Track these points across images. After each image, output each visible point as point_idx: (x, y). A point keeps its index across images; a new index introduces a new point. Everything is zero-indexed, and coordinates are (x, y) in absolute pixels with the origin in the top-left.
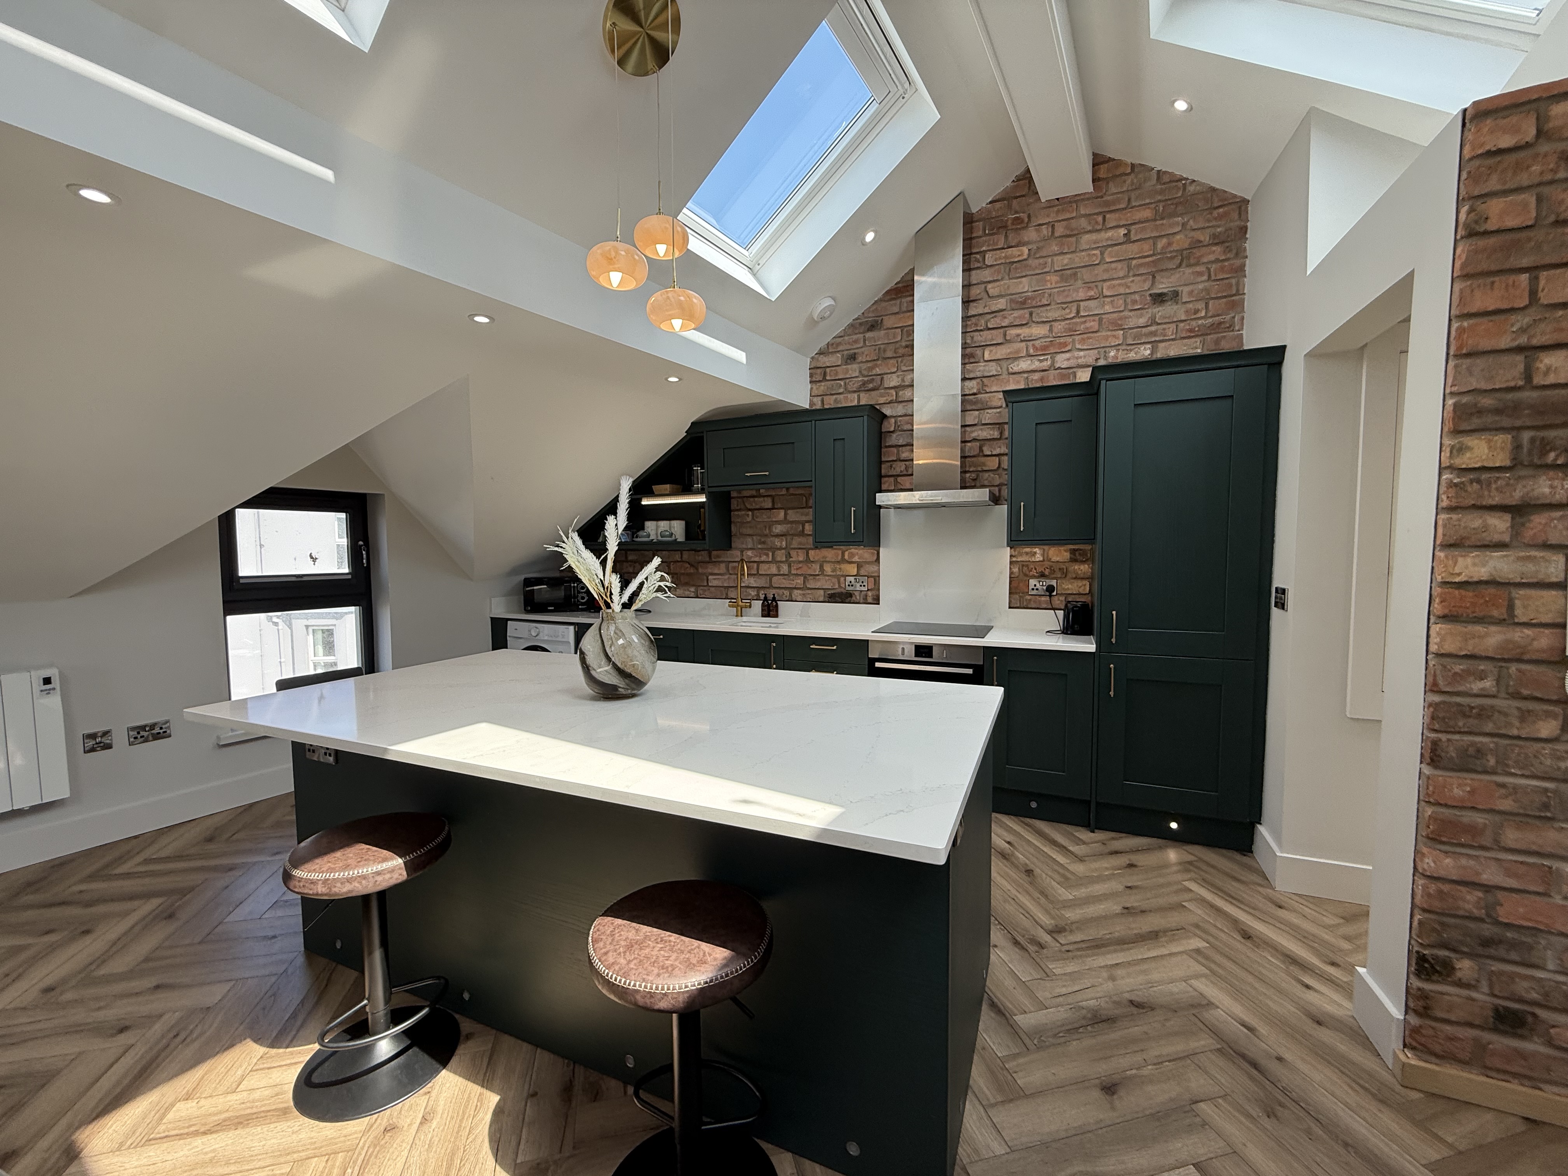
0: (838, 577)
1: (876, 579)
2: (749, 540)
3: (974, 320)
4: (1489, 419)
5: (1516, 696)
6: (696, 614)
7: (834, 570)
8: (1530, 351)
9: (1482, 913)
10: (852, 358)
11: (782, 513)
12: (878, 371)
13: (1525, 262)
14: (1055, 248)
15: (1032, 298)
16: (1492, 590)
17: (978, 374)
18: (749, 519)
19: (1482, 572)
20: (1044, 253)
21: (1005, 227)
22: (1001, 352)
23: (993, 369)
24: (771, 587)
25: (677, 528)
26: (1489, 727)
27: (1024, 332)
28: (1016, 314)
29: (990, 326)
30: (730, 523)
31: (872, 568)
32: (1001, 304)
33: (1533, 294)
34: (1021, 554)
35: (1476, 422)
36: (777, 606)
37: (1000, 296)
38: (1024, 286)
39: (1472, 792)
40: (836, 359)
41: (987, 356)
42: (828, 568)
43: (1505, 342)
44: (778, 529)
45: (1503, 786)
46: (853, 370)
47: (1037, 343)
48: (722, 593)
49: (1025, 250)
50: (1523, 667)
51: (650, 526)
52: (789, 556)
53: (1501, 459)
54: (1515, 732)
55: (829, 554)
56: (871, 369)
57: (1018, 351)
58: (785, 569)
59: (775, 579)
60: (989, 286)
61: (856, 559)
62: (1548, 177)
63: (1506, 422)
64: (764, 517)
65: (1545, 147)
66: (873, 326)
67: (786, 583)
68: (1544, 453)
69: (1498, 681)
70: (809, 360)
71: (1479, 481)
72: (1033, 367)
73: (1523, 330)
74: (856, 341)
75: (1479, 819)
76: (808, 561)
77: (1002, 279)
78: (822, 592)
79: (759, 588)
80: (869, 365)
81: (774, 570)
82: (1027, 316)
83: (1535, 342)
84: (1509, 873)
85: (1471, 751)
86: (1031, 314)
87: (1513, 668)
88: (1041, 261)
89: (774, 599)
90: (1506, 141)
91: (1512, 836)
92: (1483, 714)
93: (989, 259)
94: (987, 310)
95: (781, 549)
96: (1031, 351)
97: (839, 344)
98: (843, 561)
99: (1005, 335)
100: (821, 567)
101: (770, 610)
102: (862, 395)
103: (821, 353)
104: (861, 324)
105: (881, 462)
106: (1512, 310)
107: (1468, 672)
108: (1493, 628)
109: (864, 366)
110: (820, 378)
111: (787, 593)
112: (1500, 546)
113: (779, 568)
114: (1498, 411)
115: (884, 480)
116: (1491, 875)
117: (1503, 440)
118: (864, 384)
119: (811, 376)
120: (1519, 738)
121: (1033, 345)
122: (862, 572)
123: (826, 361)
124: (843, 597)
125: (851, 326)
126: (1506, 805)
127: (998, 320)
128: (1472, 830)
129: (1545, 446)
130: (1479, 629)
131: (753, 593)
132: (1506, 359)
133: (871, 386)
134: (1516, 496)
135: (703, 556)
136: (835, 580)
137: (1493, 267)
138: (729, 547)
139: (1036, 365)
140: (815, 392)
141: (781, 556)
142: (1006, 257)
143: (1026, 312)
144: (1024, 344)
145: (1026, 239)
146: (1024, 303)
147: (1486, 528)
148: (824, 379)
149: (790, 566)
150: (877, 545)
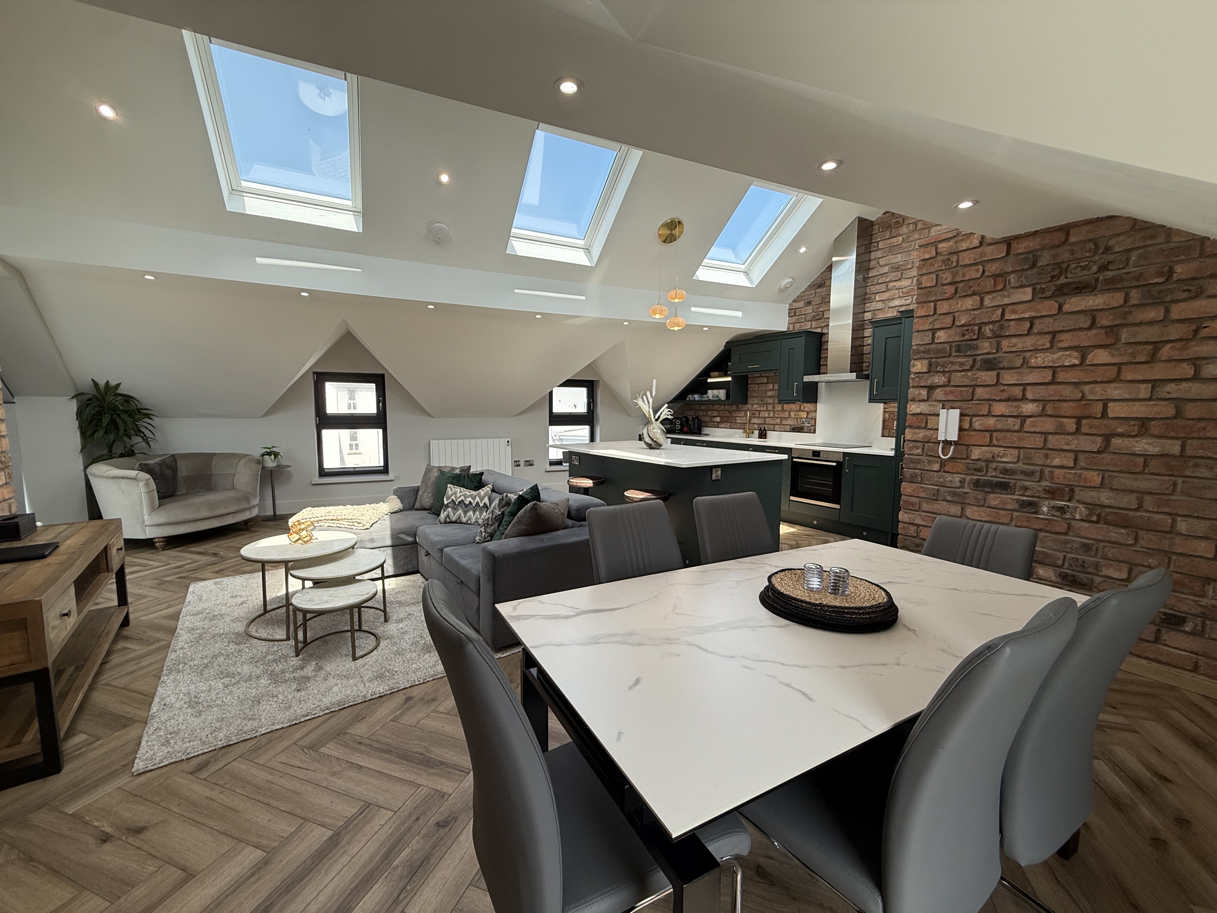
0: (797, 419)
1: (815, 420)
2: (756, 399)
3: (871, 279)
4: (922, 355)
5: (927, 455)
6: (730, 436)
7: (795, 415)
8: (934, 331)
9: (915, 535)
10: (809, 303)
11: (771, 386)
12: (821, 309)
13: (933, 299)
14: (917, 236)
15: (902, 265)
16: (921, 417)
17: (872, 309)
18: (756, 388)
19: (918, 411)
20: (911, 239)
21: (890, 227)
22: (885, 296)
23: (880, 305)
24: (765, 423)
25: (721, 394)
26: (919, 467)
27: (898, 284)
28: (894, 274)
29: (879, 282)
30: (747, 390)
31: (813, 414)
32: (886, 269)
33: (935, 309)
34: (890, 407)
35: (918, 356)
36: (766, 433)
37: (885, 265)
38: (899, 259)
39: (913, 490)
40: (801, 304)
41: (877, 299)
42: (792, 414)
43: (926, 328)
44: (770, 394)
45: (922, 488)
46: (809, 309)
47: (904, 290)
48: (742, 426)
49: (901, 239)
50: (930, 444)
51: (710, 392)
52: (774, 407)
53: (925, 370)
54: (926, 468)
55: (793, 407)
56: (817, 308)
57: (894, 295)
58: (772, 414)
59: (767, 419)
60: (880, 260)
61: (806, 409)
62: (940, 268)
63: (927, 356)
64: (763, 387)
65: (939, 258)
66: (820, 286)
67: (772, 422)
68: (937, 367)
69: (923, 449)
70: (788, 305)
71: (918, 377)
72: (901, 304)
73: (931, 323)
74: (811, 294)
75: (914, 500)
76: (783, 410)
77: (888, 255)
78: (789, 427)
79: (759, 424)
80: (817, 306)
81: (767, 415)
83: (935, 327)
84: (923, 520)
85: (914, 475)
86: (902, 274)
87: (927, 445)
88: (909, 244)
89: (765, 430)
90: (927, 256)
91: (925, 507)
92: (918, 462)
93: (881, 245)
94: (878, 273)
95: (770, 404)
96: (901, 295)
97: (803, 296)
98: (800, 410)
99: (887, 286)
100: (789, 413)
101: (763, 435)
102: (813, 322)
103: (794, 301)
104: (814, 285)
105: (820, 358)
106: (929, 316)
107: (914, 446)
108: (922, 431)
109: (815, 307)
110: (793, 314)
111: (772, 427)
112: (923, 401)
113: (769, 414)
114: (924, 352)
115: (822, 367)
116: (918, 521)
117: (925, 362)
118: (814, 316)
119: (789, 313)
120: (927, 470)
121: (902, 292)
122: (809, 416)
123: (797, 305)
124: (798, 429)
125: (810, 286)
126: (923, 495)
127: (884, 278)
128: (913, 504)
129: (937, 364)
130: (918, 431)
131: (756, 426)
132: (927, 333)
133: (817, 317)
134: (929, 383)
135: (734, 407)
136: (795, 420)
137: (924, 300)
138: (746, 403)
139: (903, 302)
140: (791, 322)
141: (770, 407)
142: (890, 243)
143: (899, 274)
144: (897, 291)
145: (901, 232)
146: (898, 268)
147: (920, 394)
148: (795, 315)
149: (774, 413)
150: (816, 402)
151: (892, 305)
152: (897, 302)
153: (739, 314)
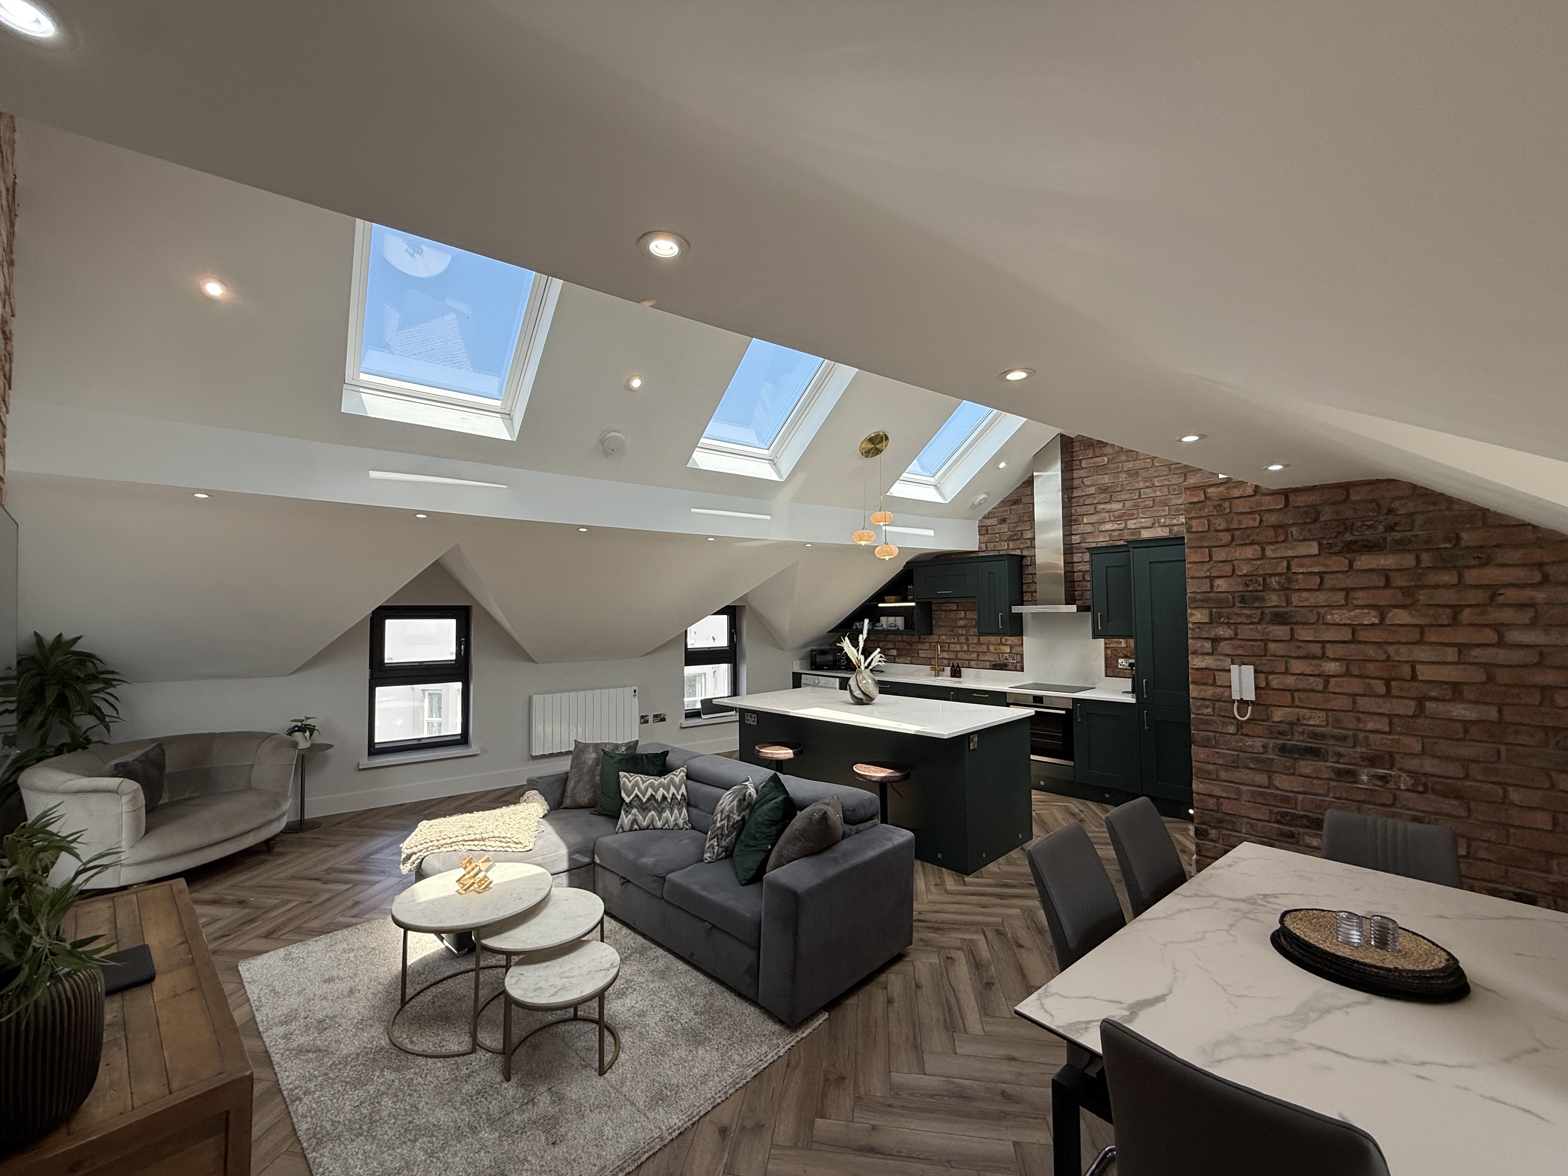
0: (998, 654)
1: (1022, 655)
2: (943, 629)
3: (1076, 499)
4: (1200, 604)
5: (1219, 715)
6: (912, 674)
7: (995, 649)
8: (1212, 579)
9: (1215, 808)
10: (1004, 521)
11: (963, 613)
12: (1019, 529)
13: (1206, 544)
14: (1124, 458)
15: (1111, 487)
16: (1207, 672)
17: (1080, 532)
18: (943, 616)
19: (1203, 665)
20: (1117, 460)
21: (1093, 445)
22: (1094, 519)
23: (1089, 529)
24: (957, 659)
25: (900, 622)
26: (1212, 728)
27: (1108, 507)
28: (1102, 496)
29: (1086, 503)
30: (931, 619)
31: (1019, 649)
32: (1092, 490)
33: (1210, 556)
34: (1112, 642)
35: (1195, 605)
36: (960, 670)
37: (1091, 486)
38: (1106, 480)
39: (1208, 756)
40: (994, 521)
41: (1085, 521)
42: (992, 648)
43: (1203, 575)
44: (961, 623)
45: (1218, 753)
46: (1004, 528)
47: (1115, 513)
48: (926, 662)
49: (1106, 459)
50: (1221, 703)
51: (883, 620)
52: (967, 639)
53: (1206, 619)
54: (1221, 731)
55: (993, 639)
56: (1014, 527)
57: (1104, 518)
58: (965, 648)
59: (959, 654)
60: (1085, 480)
61: (1009, 643)
62: (1211, 513)
63: (1206, 605)
64: (952, 615)
65: (1208, 503)
66: (1016, 502)
67: (966, 657)
68: (1220, 619)
69: (1213, 709)
70: (978, 522)
71: (1199, 628)
72: (1114, 528)
73: (1208, 570)
74: (1006, 511)
75: (1211, 767)
76: (979, 643)
77: (1093, 476)
78: (988, 663)
79: (949, 659)
80: (1014, 525)
81: (958, 648)
82: (1109, 497)
83: (1212, 575)
84: (1223, 791)
85: (1206, 738)
86: (1111, 496)
87: (1217, 704)
88: (1116, 465)
89: (958, 666)
90: (1195, 500)
91: (1223, 775)
92: (1207, 722)
93: (1084, 464)
94: (1083, 494)
95: (962, 635)
96: (1112, 518)
97: (996, 512)
98: (1001, 644)
99: (1095, 508)
100: (988, 647)
101: (956, 673)
102: (1010, 543)
103: (984, 518)
104: (1008, 501)
105: (1022, 584)
106: (1204, 562)
107: (1202, 705)
108: (1210, 688)
109: (1012, 525)
110: (984, 532)
111: (967, 663)
112: (1208, 654)
113: (962, 648)
114: (1202, 601)
115: (1025, 594)
116: (1217, 792)
117: (1206, 611)
118: (1011, 536)
119: (979, 531)
120: (1222, 733)
121: (1113, 515)
122: (1013, 651)
123: (988, 522)
124: (1001, 666)
125: (1003, 502)
126: (1220, 761)
127: (1090, 500)
128: (1209, 772)
129: (1220, 616)
130: (1205, 687)
131: (946, 662)
132: (1203, 580)
133: (1015, 538)
134: (1212, 635)
135: (915, 638)
136: (996, 656)
137: (1196, 545)
138: (931, 633)
139: (1115, 526)
140: (982, 541)
141: (962, 639)
142: (1094, 463)
143: (1108, 495)
144: (1107, 514)
145: (1106, 452)
146: (1106, 490)
147: (1202, 646)
148: (987, 533)
149: (968, 646)
150: (1021, 635)
151: (1103, 529)
152: (1108, 526)
153: (931, 533)
